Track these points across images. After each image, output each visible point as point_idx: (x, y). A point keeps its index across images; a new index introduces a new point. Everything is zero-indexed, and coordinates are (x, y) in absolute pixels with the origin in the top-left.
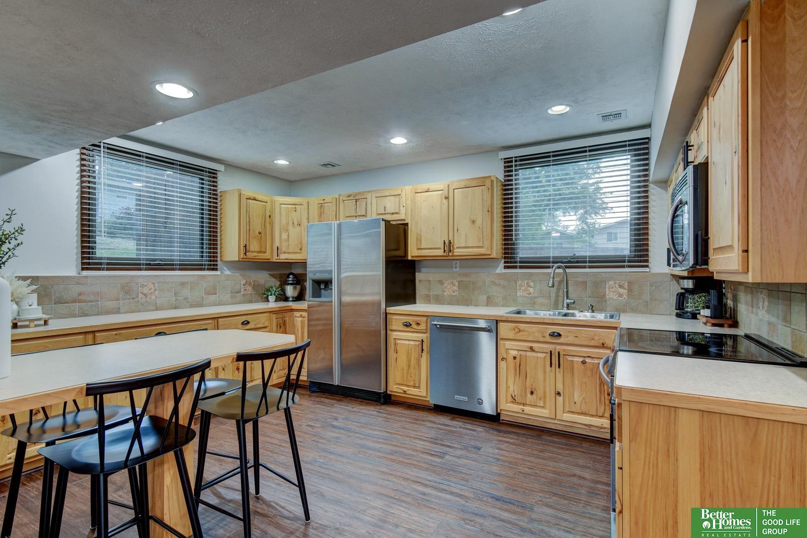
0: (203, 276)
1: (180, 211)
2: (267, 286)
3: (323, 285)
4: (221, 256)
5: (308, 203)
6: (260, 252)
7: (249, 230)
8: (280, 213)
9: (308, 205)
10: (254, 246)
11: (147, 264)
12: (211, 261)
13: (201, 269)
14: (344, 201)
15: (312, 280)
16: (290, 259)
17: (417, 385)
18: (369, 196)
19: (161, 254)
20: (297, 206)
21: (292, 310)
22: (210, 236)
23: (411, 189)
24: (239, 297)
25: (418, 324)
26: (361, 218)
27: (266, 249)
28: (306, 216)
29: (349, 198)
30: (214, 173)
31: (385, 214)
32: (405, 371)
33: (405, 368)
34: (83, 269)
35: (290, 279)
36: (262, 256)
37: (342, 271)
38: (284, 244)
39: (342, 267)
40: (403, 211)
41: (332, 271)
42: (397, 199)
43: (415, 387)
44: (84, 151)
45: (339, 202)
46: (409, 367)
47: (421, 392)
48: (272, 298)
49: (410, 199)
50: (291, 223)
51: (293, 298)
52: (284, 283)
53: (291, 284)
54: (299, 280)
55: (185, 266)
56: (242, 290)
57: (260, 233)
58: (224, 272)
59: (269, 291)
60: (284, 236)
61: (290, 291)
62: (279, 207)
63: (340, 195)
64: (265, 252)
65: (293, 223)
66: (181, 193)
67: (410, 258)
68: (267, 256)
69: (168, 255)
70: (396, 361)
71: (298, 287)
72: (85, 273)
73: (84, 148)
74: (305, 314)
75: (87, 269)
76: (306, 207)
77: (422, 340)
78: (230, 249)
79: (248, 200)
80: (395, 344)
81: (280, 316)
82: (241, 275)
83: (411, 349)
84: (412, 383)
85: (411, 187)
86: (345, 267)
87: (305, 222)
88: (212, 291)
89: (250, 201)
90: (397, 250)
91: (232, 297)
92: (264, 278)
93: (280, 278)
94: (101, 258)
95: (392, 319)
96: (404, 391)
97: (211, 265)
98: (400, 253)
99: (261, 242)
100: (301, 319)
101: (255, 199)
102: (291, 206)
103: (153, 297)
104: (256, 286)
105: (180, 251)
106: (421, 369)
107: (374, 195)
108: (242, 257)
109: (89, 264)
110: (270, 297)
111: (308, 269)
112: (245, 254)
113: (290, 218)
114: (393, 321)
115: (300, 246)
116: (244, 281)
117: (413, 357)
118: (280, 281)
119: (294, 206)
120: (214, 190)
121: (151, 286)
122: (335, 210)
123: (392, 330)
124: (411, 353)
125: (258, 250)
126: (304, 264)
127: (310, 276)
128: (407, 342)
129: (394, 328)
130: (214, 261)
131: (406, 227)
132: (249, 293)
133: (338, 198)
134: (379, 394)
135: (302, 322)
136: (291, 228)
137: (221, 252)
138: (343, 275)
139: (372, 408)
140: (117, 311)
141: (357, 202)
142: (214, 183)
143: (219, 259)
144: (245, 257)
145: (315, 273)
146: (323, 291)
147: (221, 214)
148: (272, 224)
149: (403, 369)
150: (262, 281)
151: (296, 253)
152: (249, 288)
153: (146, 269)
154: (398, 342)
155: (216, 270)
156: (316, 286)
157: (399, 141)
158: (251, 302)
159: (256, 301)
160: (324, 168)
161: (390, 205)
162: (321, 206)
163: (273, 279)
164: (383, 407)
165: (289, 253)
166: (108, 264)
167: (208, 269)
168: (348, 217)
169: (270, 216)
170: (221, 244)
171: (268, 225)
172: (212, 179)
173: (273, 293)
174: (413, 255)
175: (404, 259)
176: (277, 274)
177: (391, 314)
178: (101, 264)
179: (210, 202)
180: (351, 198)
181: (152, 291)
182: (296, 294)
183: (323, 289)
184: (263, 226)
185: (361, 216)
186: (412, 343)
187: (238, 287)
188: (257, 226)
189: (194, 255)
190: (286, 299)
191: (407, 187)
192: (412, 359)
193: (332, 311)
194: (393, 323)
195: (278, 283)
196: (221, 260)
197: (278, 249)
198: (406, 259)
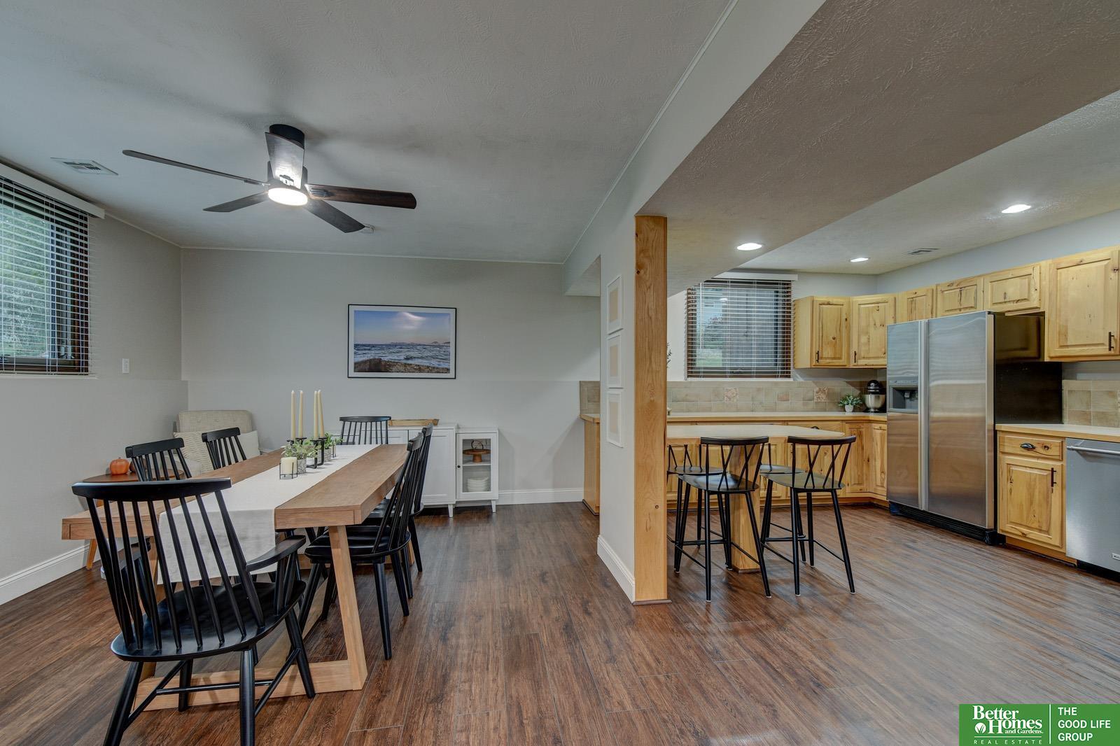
0: (776, 383)
1: (757, 324)
2: (844, 394)
3: (907, 394)
4: (794, 364)
5: (895, 299)
6: (834, 358)
7: (822, 336)
8: (859, 314)
9: (895, 302)
10: (828, 352)
11: (731, 372)
12: (784, 369)
13: (775, 377)
14: (943, 292)
15: (894, 388)
16: (870, 365)
17: (1044, 528)
18: (980, 282)
19: (742, 363)
20: (879, 305)
21: (870, 421)
22: (784, 345)
23: (1050, 265)
24: (812, 405)
25: (1046, 447)
26: (967, 310)
27: (841, 355)
28: (892, 314)
29: (949, 288)
30: (788, 284)
31: (1005, 302)
32: (1024, 507)
33: (1024, 503)
34: (688, 376)
35: (871, 388)
36: (837, 362)
37: (931, 378)
38: (863, 348)
39: (931, 374)
40: (1035, 295)
41: (917, 377)
42: (1026, 280)
43: (1040, 531)
44: (690, 291)
45: (937, 293)
46: (1031, 503)
47: (1051, 539)
48: (849, 408)
49: (1047, 278)
50: (872, 324)
51: (875, 409)
52: (864, 390)
53: (873, 393)
54: (881, 389)
55: (761, 374)
56: (815, 398)
57: (834, 339)
58: (796, 379)
59: (846, 400)
60: (864, 339)
61: (871, 400)
62: (857, 309)
63: (937, 285)
64: (840, 358)
65: (875, 325)
66: (759, 308)
67: (1047, 359)
68: (842, 362)
69: (747, 365)
70: (1011, 493)
71: (882, 397)
72: (690, 379)
73: (690, 289)
74: (885, 426)
75: (691, 376)
76: (892, 303)
77: (1053, 469)
78: (803, 356)
79: (822, 306)
80: (1009, 471)
81: (854, 426)
82: (814, 382)
83: (1035, 479)
84: (1036, 525)
85: (1050, 261)
86: (934, 373)
87: (890, 322)
88: (784, 398)
89: (824, 306)
90: (1025, 349)
91: (804, 404)
92: (840, 386)
93: (861, 386)
94: (699, 368)
95: (1004, 438)
96: (1023, 534)
97: (784, 372)
98: (1031, 352)
99: (835, 348)
100: (880, 431)
101: (829, 304)
102: (873, 305)
103: (735, 400)
104: (830, 395)
105: (757, 361)
106: (1051, 508)
107: (988, 279)
108: (814, 364)
109: (692, 372)
110: (846, 407)
111: (888, 376)
112: (818, 361)
113: (871, 319)
114: (1006, 441)
115: (883, 350)
116: (817, 389)
117: (1037, 491)
118: (860, 390)
119: (877, 305)
120: (788, 300)
121: (733, 391)
122: (930, 304)
123: (1004, 453)
124: (1035, 485)
125: (833, 356)
126: (883, 370)
127: (890, 384)
128: (1028, 471)
129: (1007, 450)
130: (787, 368)
131: (1042, 318)
132: (823, 401)
133: (935, 290)
134: (983, 530)
135: (882, 434)
136: (872, 330)
137: (794, 360)
138: (933, 384)
139: (970, 544)
140: (710, 410)
141: (962, 292)
142: (788, 294)
143: (792, 366)
144: (817, 364)
145: (896, 380)
146: (908, 401)
147: (794, 322)
148: (849, 328)
149: (1022, 505)
150: (837, 389)
151: (878, 358)
152: (823, 396)
153: (730, 377)
154: (1013, 468)
155: (789, 377)
156: (899, 395)
157: (1017, 208)
158: (825, 410)
159: (831, 410)
160: (916, 256)
161: (1014, 289)
162: (912, 301)
163: (852, 388)
164: (988, 547)
165: (869, 358)
166: (704, 372)
167: (781, 376)
168: (948, 311)
169: (846, 319)
170: (794, 352)
171: (844, 329)
172: (786, 290)
173: (850, 402)
174: (1052, 355)
175: (1037, 361)
176: (857, 382)
177: (1003, 431)
178: (699, 372)
179: (784, 312)
180: (954, 287)
181: (735, 395)
182: (879, 405)
183: (908, 398)
184: (838, 330)
185: (966, 308)
186: (1036, 472)
187: (810, 394)
188: (831, 331)
189: (769, 362)
190: (867, 410)
191: (1043, 263)
192: (1037, 493)
193: (917, 426)
194: (1006, 444)
195: (858, 392)
196: (794, 368)
197: (855, 354)
198: (1041, 360)
